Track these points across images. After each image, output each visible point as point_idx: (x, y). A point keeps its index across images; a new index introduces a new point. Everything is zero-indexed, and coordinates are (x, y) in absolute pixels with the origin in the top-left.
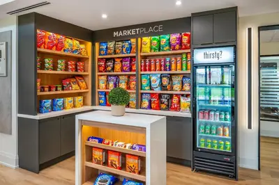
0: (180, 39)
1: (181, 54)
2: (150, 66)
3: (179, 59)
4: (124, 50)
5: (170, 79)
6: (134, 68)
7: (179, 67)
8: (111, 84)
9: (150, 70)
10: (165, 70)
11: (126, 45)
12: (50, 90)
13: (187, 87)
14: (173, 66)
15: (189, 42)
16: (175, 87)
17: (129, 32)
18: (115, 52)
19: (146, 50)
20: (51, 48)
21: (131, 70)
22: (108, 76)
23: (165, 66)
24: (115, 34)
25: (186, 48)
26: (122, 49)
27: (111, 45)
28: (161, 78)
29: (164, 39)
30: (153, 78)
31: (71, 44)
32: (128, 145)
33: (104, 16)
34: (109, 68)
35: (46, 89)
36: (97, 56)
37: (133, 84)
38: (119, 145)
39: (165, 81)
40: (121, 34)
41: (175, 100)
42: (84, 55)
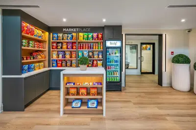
0: (98, 36)
1: (98, 42)
2: (83, 47)
3: (97, 44)
4: (68, 38)
5: (93, 53)
6: (74, 47)
7: (97, 48)
8: (61, 56)
9: (83, 49)
10: (91, 49)
11: (70, 36)
12: (27, 59)
13: (100, 56)
14: (94, 48)
15: (102, 37)
16: (95, 57)
17: (72, 30)
18: (63, 39)
19: (81, 39)
20: (28, 34)
21: (72, 48)
22: (58, 51)
23: (90, 47)
24: (64, 30)
25: (100, 40)
26: (67, 38)
27: (61, 35)
28: (89, 53)
29: (90, 35)
30: (85, 53)
31: (38, 32)
32: (91, 83)
33: (64, 20)
34: (59, 47)
35: (25, 59)
36: (51, 41)
37: (74, 56)
38: (86, 84)
39: (91, 54)
40: (67, 30)
41: (95, 62)
42: (43, 39)
